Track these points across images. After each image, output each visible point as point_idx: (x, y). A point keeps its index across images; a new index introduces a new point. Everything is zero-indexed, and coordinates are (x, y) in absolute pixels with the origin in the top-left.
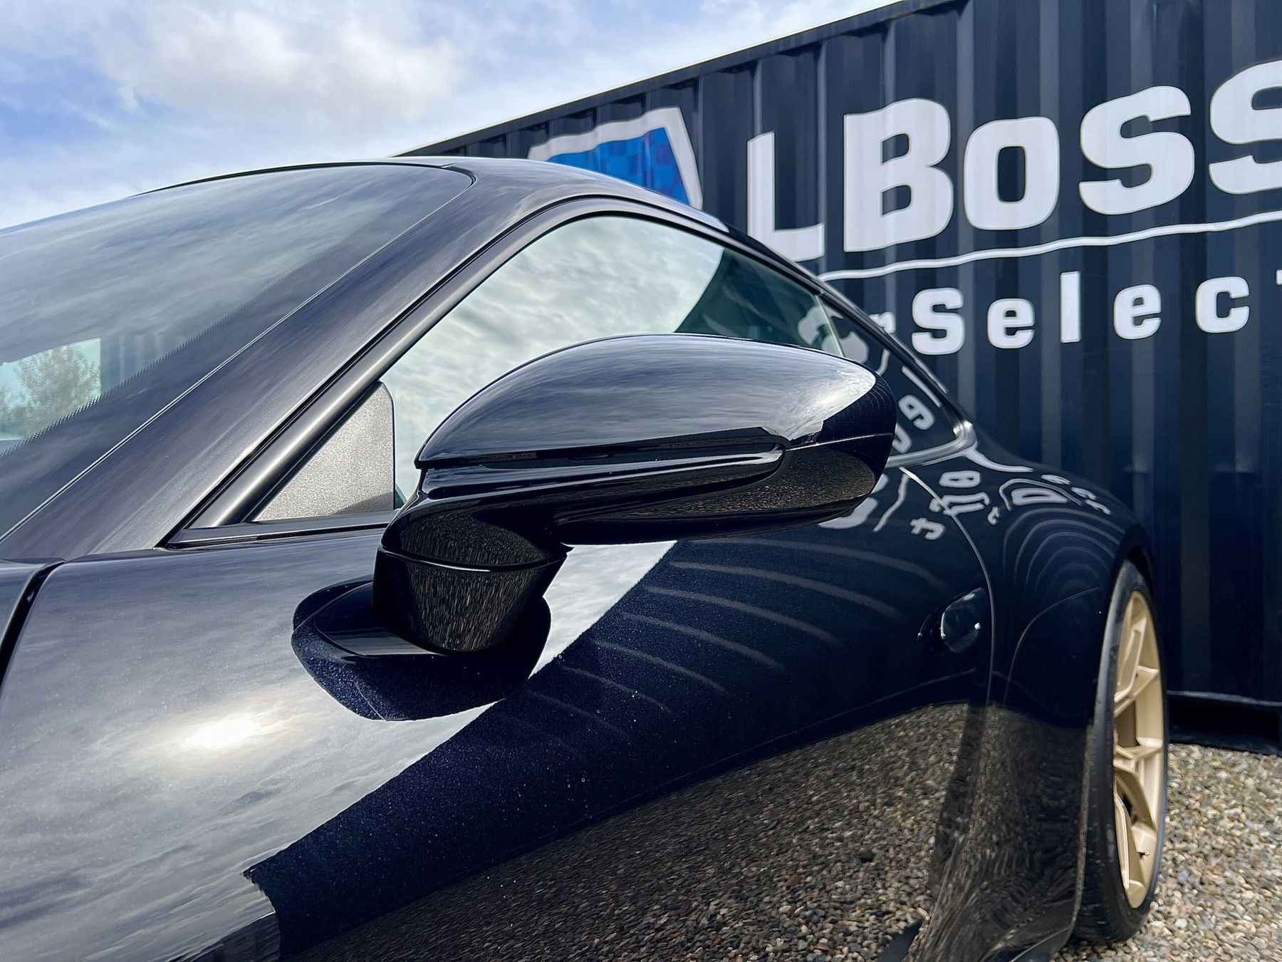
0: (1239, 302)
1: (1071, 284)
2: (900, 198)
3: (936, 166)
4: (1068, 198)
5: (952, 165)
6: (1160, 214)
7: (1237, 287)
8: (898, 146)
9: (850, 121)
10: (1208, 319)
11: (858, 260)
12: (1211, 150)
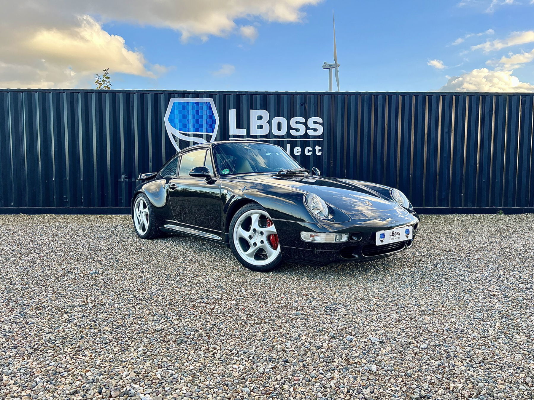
0: (311, 151)
1: (289, 145)
2: (260, 127)
3: (267, 122)
4: (288, 132)
5: (269, 122)
6: (301, 137)
7: (310, 149)
8: (260, 118)
9: (251, 111)
10: (307, 153)
11: (253, 137)
12: (308, 128)
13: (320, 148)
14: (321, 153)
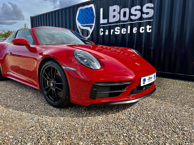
0: (144, 30)
1: (129, 27)
2: (114, 16)
3: (118, 13)
4: (129, 17)
8: (114, 10)
9: (110, 7)
10: (141, 31)
11: (110, 23)
12: (142, 13)
13: (151, 27)
14: (151, 30)
